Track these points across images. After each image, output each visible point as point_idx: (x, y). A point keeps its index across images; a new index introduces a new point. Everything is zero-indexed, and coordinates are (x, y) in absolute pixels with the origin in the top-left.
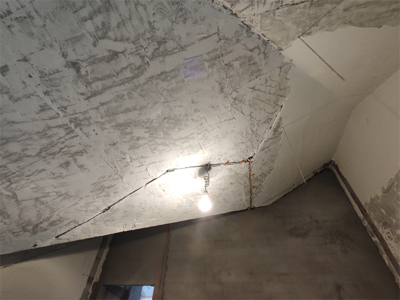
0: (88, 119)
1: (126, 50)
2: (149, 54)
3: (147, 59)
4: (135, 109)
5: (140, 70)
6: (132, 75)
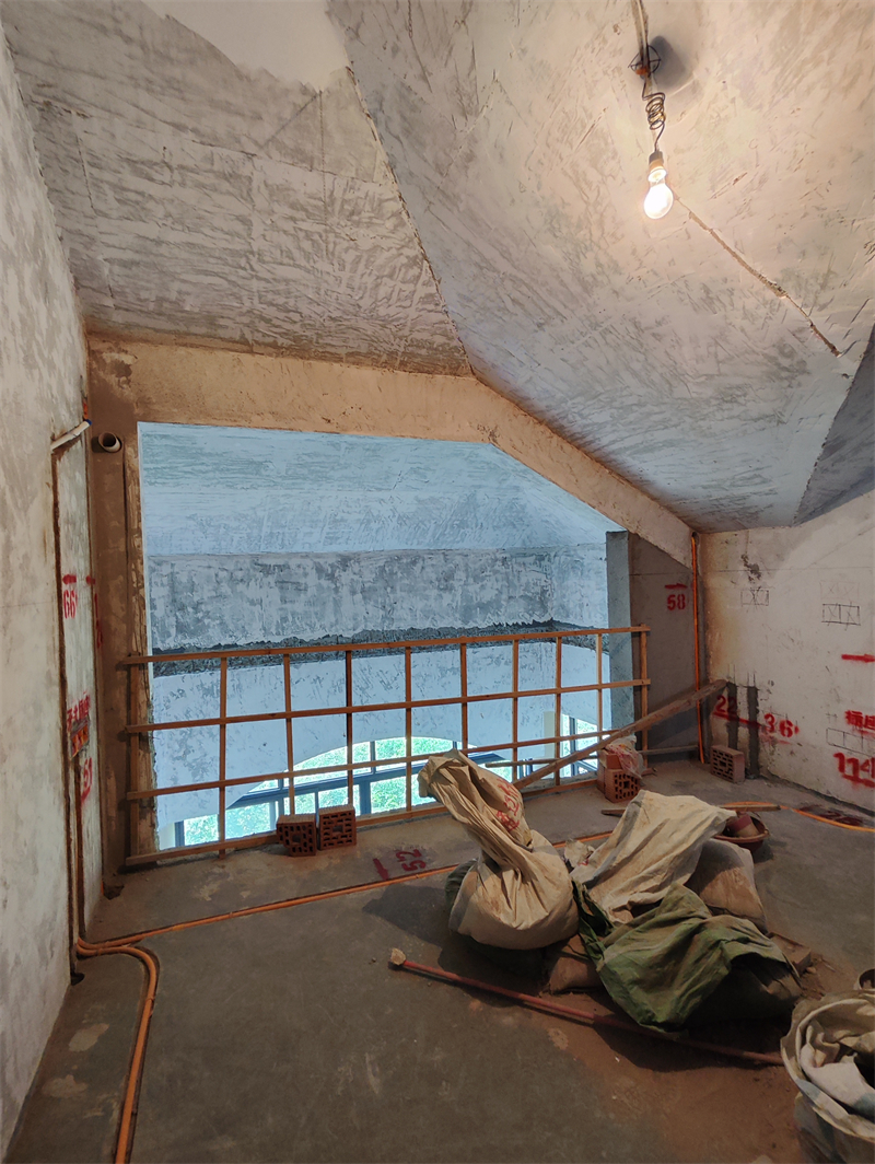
0: (587, 318)
1: (506, 294)
3: (501, 275)
4: (558, 276)
6: (523, 285)
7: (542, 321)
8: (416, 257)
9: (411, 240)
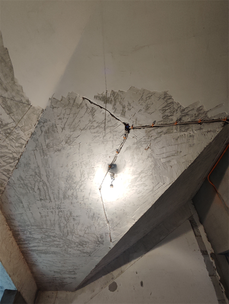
0: (58, 205)
1: (38, 185)
2: (39, 179)
3: (41, 180)
4: (59, 190)
5: (44, 183)
6: (46, 186)
7: (43, 199)
8: (16, 158)
9: (19, 153)
